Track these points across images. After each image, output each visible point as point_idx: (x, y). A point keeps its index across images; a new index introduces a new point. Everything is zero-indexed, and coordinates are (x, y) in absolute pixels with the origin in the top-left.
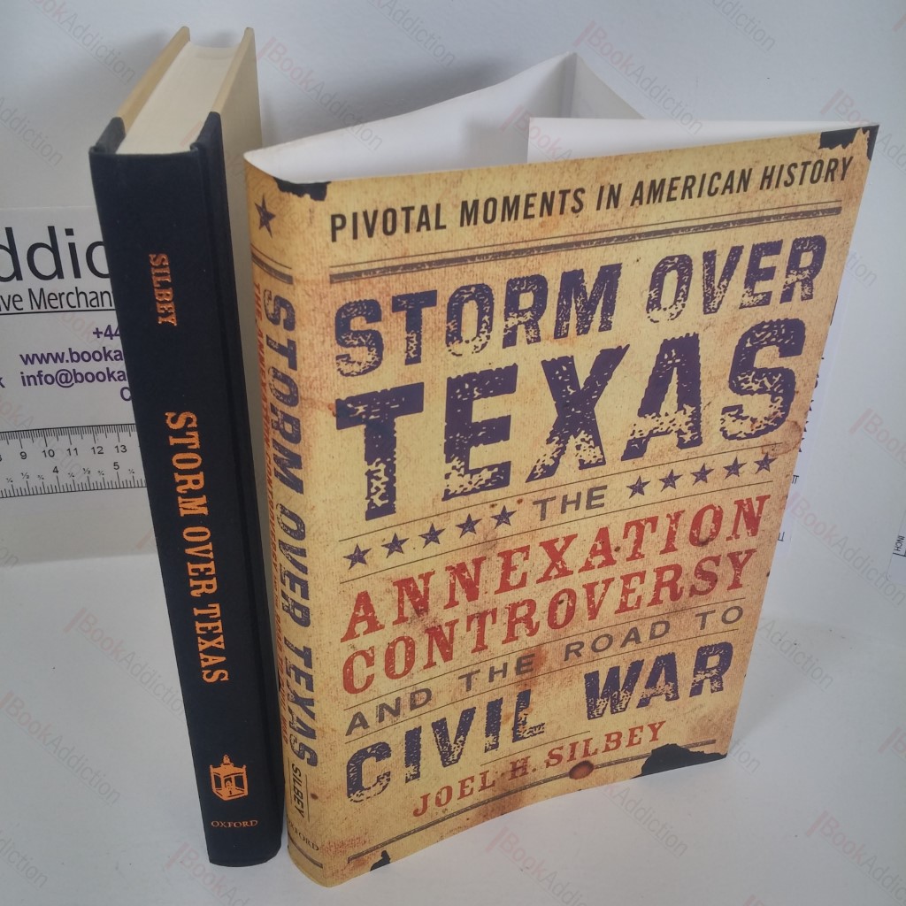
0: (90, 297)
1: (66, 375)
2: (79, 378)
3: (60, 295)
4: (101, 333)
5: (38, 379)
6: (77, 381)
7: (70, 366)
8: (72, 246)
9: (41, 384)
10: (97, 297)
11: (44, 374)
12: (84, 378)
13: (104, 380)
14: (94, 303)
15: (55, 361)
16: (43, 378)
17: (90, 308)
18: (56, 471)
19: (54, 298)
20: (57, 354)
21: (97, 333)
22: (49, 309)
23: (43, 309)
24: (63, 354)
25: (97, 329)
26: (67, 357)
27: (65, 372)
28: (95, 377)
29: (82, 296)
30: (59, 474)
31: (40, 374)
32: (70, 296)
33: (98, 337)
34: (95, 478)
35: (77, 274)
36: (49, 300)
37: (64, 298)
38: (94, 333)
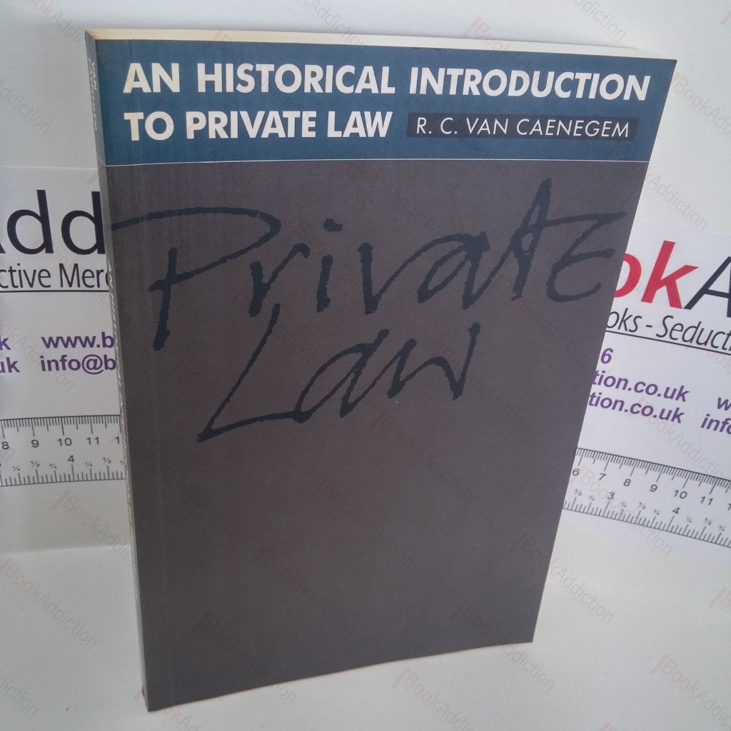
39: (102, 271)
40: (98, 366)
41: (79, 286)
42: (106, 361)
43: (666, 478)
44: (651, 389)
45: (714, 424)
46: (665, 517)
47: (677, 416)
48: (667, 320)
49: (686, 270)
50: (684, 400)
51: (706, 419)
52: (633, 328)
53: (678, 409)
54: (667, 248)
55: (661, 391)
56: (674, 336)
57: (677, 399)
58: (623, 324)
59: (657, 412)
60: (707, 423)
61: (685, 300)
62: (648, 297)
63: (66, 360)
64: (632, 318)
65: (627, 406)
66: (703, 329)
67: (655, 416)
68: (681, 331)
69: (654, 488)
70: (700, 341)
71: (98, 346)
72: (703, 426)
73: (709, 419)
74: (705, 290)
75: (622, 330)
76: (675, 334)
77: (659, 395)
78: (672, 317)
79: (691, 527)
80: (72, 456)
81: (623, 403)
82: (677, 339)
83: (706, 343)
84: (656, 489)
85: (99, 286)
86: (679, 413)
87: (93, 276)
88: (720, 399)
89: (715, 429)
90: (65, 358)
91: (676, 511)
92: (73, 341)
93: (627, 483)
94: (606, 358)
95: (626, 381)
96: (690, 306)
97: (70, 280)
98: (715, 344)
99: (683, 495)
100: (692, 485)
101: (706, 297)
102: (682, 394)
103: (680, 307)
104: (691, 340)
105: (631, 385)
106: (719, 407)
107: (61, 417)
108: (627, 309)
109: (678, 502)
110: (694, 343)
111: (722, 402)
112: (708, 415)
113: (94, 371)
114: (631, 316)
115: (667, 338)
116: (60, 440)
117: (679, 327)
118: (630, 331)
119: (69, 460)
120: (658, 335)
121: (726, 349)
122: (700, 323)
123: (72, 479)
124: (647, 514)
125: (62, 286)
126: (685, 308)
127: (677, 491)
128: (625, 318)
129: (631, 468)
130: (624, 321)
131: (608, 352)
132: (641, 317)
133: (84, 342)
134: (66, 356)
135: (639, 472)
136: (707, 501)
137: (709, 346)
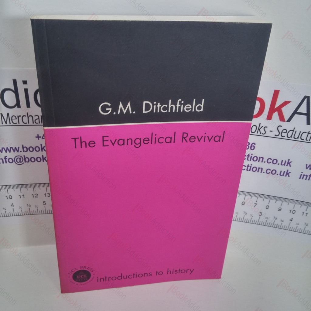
0: (35, 118)
1: (20, 159)
2: (27, 160)
3: (18, 117)
4: (40, 137)
5: (4, 160)
6: (25, 162)
7: (22, 154)
8: (26, 91)
9: (6, 163)
10: (39, 118)
11: (8, 158)
12: (30, 160)
13: (41, 161)
14: (37, 121)
15: (14, 151)
16: (7, 160)
17: (35, 124)
18: (13, 205)
19: (15, 118)
20: (15, 148)
21: (38, 137)
22: (12, 124)
23: (8, 124)
24: (19, 148)
25: (38, 135)
26: (21, 149)
27: (19, 157)
28: (36, 160)
29: (30, 118)
30: (14, 207)
31: (5, 158)
32: (24, 117)
33: (39, 139)
34: (33, 209)
35: (28, 106)
36: (12, 119)
37: (20, 118)
38: (36, 137)
39: (20, 116)
40: (21, 161)
41: (10, 123)
42: (25, 158)
43: (285, 204)
44: (275, 161)
45: (305, 177)
46: (286, 223)
47: (288, 174)
48: (279, 128)
49: (286, 103)
50: (290, 166)
51: (301, 175)
52: (264, 132)
53: (288, 170)
54: (276, 93)
55: (279, 162)
56: (283, 135)
57: (287, 165)
58: (259, 131)
59: (278, 172)
60: (302, 176)
61: (286, 117)
62: (269, 117)
63: (7, 159)
64: (263, 128)
65: (264, 170)
66: (296, 131)
67: (277, 175)
68: (286, 133)
69: (280, 209)
70: (295, 137)
71: (21, 151)
72: (300, 178)
73: (303, 174)
74: (295, 112)
75: (259, 134)
76: (284, 134)
77: (278, 164)
78: (281, 126)
79: (299, 227)
80: (13, 204)
81: (262, 169)
82: (284, 137)
83: (298, 138)
84: (281, 210)
85: (19, 123)
86: (288, 172)
87: (16, 119)
88: (307, 165)
89: (306, 179)
90: (6, 158)
91: (291, 220)
92: (9, 149)
93: (267, 207)
94: (253, 148)
95: (263, 158)
96: (289, 120)
97: (6, 121)
98: (302, 138)
99: (294, 212)
100: (298, 207)
101: (296, 115)
102: (289, 163)
103: (284, 121)
104: (291, 137)
105: (265, 160)
106: (307, 168)
107: (7, 186)
108: (260, 124)
109: (291, 216)
110: (292, 138)
111: (308, 166)
112: (302, 173)
113: (19, 163)
114: (262, 127)
115: (280, 136)
116: (7, 196)
117: (285, 131)
118: (262, 134)
119: (11, 206)
120: (275, 135)
121: (307, 140)
122: (294, 128)
123: (13, 215)
124: (278, 222)
125: (2, 124)
126: (287, 121)
127: (291, 210)
128: (260, 128)
129: (268, 200)
130: (259, 129)
131: (253, 145)
132: (267, 127)
133: (14, 149)
134: (7, 156)
135: (273, 201)
136: (305, 214)
137: (299, 139)
